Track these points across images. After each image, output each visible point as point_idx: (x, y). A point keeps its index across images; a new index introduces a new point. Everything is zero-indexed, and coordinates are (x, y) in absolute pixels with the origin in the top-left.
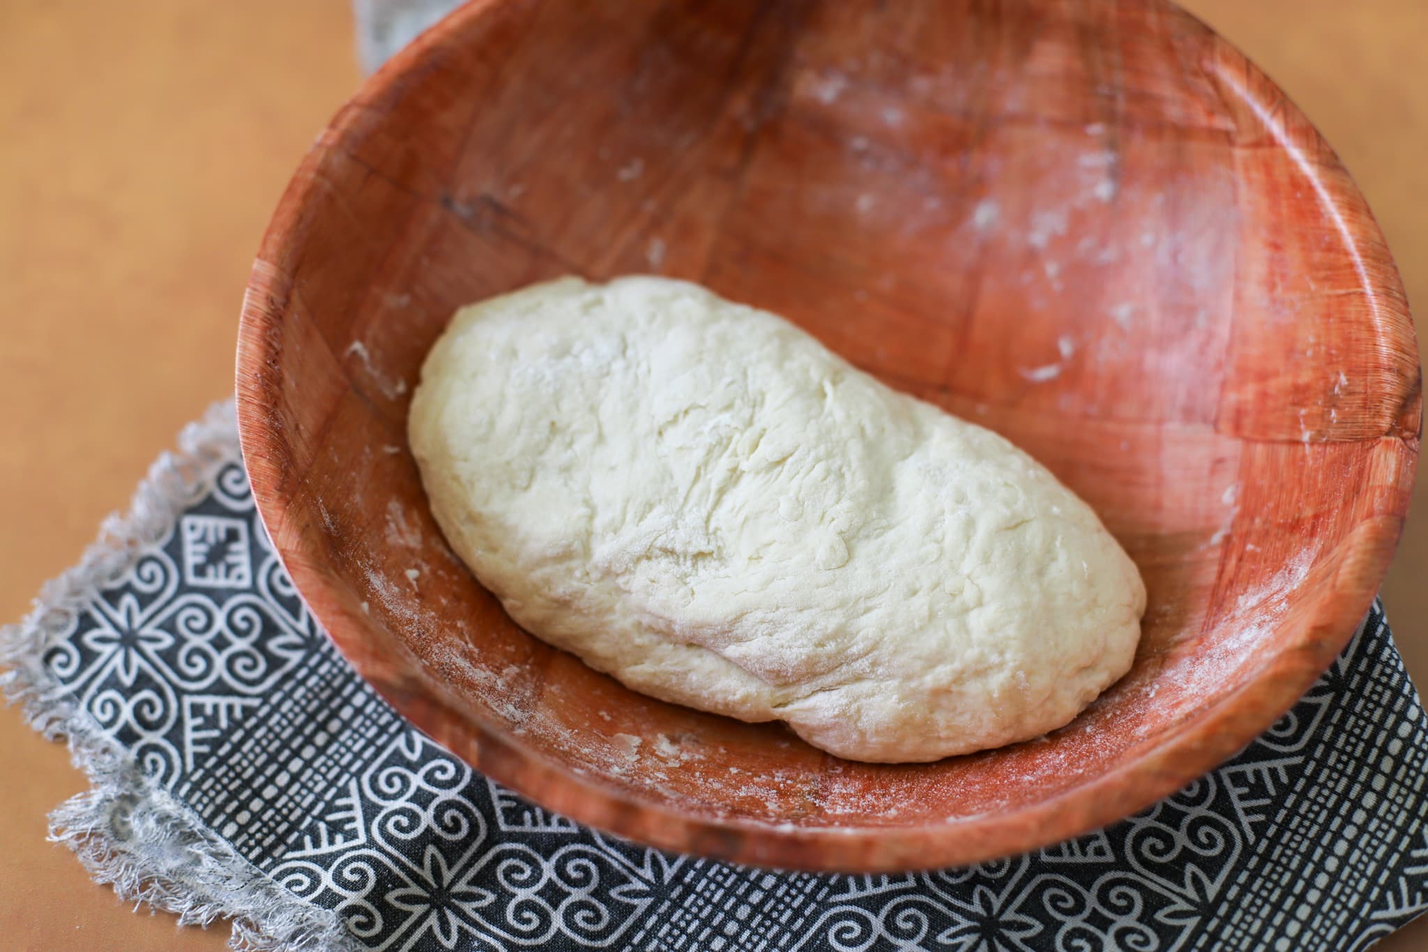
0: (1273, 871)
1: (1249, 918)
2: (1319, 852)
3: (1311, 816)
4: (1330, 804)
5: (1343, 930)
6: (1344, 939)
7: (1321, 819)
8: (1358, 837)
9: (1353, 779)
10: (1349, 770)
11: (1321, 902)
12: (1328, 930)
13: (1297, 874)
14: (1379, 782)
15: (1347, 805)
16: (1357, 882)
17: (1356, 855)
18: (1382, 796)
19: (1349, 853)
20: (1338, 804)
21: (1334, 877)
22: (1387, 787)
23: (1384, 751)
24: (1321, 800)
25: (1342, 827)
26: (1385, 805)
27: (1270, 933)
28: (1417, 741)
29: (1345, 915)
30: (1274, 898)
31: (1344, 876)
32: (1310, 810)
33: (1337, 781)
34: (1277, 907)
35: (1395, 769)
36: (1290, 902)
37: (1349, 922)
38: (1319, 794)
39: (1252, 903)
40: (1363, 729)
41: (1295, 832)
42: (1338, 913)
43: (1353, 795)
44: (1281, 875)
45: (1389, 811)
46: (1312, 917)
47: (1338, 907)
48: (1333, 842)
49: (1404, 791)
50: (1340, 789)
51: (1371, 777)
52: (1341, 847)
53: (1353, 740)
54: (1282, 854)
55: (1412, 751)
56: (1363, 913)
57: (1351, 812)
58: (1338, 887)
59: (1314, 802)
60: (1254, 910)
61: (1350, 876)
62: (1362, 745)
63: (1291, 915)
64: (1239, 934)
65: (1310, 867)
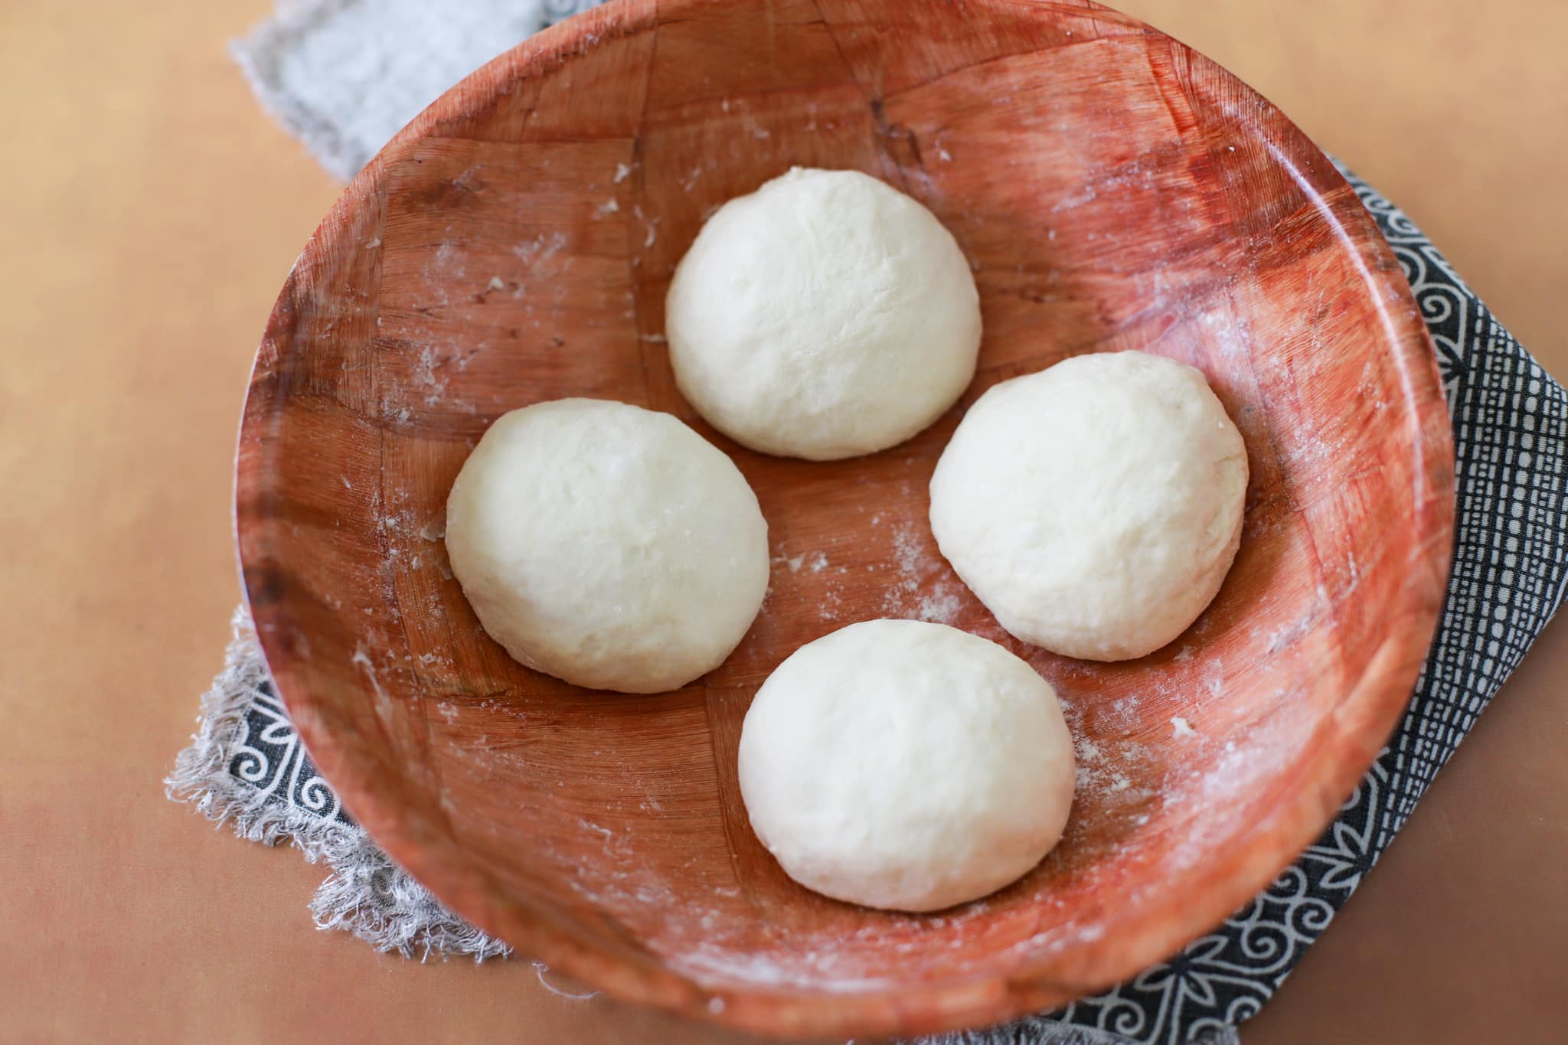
0: (1467, 552)
1: (1462, 601)
2: (1500, 520)
3: (1480, 492)
4: (1492, 475)
5: (1547, 580)
6: (1551, 587)
7: (1490, 492)
8: (1528, 496)
9: (1503, 447)
10: (1498, 439)
11: (1519, 563)
12: (1534, 585)
13: (1489, 547)
14: (1527, 441)
15: (1507, 471)
16: (1543, 534)
17: (1532, 510)
18: (1534, 451)
19: (1526, 512)
20: (1499, 473)
21: (1521, 538)
22: (1536, 443)
23: (1522, 412)
24: (1482, 474)
25: (1511, 492)
26: (1540, 459)
27: (1486, 605)
28: (1548, 394)
29: (1543, 566)
30: (1477, 575)
31: (1529, 534)
32: (1476, 487)
33: (1490, 453)
34: (1483, 582)
35: (1538, 424)
36: (1492, 573)
37: (1549, 571)
38: (1479, 470)
39: (1460, 586)
40: (1497, 399)
41: (1472, 511)
42: (1537, 567)
43: (1508, 460)
44: (1475, 552)
45: (1546, 463)
46: (1516, 579)
47: (1535, 562)
48: (1508, 508)
49: (1552, 441)
50: (1495, 459)
51: (1518, 438)
52: (1517, 510)
53: (1491, 411)
54: (1469, 534)
55: (1547, 403)
56: (1558, 560)
57: (1513, 476)
58: (1528, 545)
59: (1477, 478)
60: (1464, 592)
61: (1535, 532)
62: (1501, 413)
63: (1498, 584)
64: (1459, 617)
65: (1498, 537)
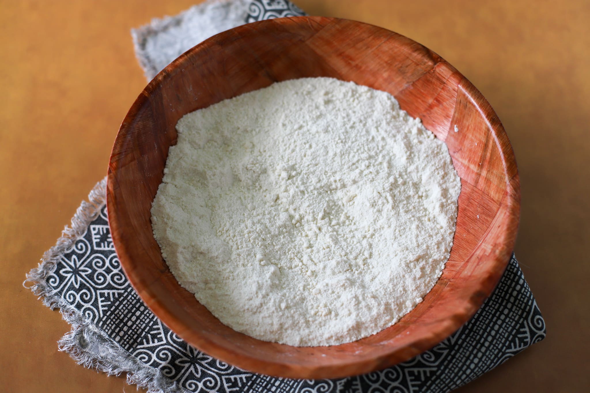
0: (474, 335)
1: (465, 351)
2: (489, 329)
3: (487, 316)
4: (493, 313)
5: (496, 356)
6: (496, 359)
7: (490, 318)
8: (502, 324)
9: (501, 304)
10: (500, 301)
11: (489, 346)
12: (491, 356)
13: (482, 336)
14: (509, 306)
15: (498, 313)
16: (502, 339)
17: (501, 330)
18: (510, 310)
19: (499, 329)
20: (496, 313)
21: (494, 338)
22: (512, 307)
23: (511, 295)
24: (490, 311)
25: (497, 320)
26: (511, 313)
27: (472, 356)
28: (522, 292)
29: (497, 351)
30: (474, 344)
31: (497, 337)
32: (486, 314)
33: (495, 305)
34: (475, 347)
35: (515, 301)
36: (479, 346)
37: (498, 353)
38: (489, 309)
39: (466, 346)
40: (504, 287)
41: (481, 322)
42: (495, 350)
43: (500, 310)
44: (476, 336)
45: (513, 315)
46: (486, 351)
47: (495, 348)
48: (494, 325)
49: (518, 309)
50: (496, 307)
51: (507, 304)
52: (496, 327)
53: (501, 291)
54: (477, 329)
55: (520, 295)
56: (503, 350)
57: (500, 315)
58: (495, 341)
59: (487, 312)
60: (467, 348)
61: (499, 337)
62: (504, 293)
63: (479, 350)
64: (462, 356)
65: (486, 334)
